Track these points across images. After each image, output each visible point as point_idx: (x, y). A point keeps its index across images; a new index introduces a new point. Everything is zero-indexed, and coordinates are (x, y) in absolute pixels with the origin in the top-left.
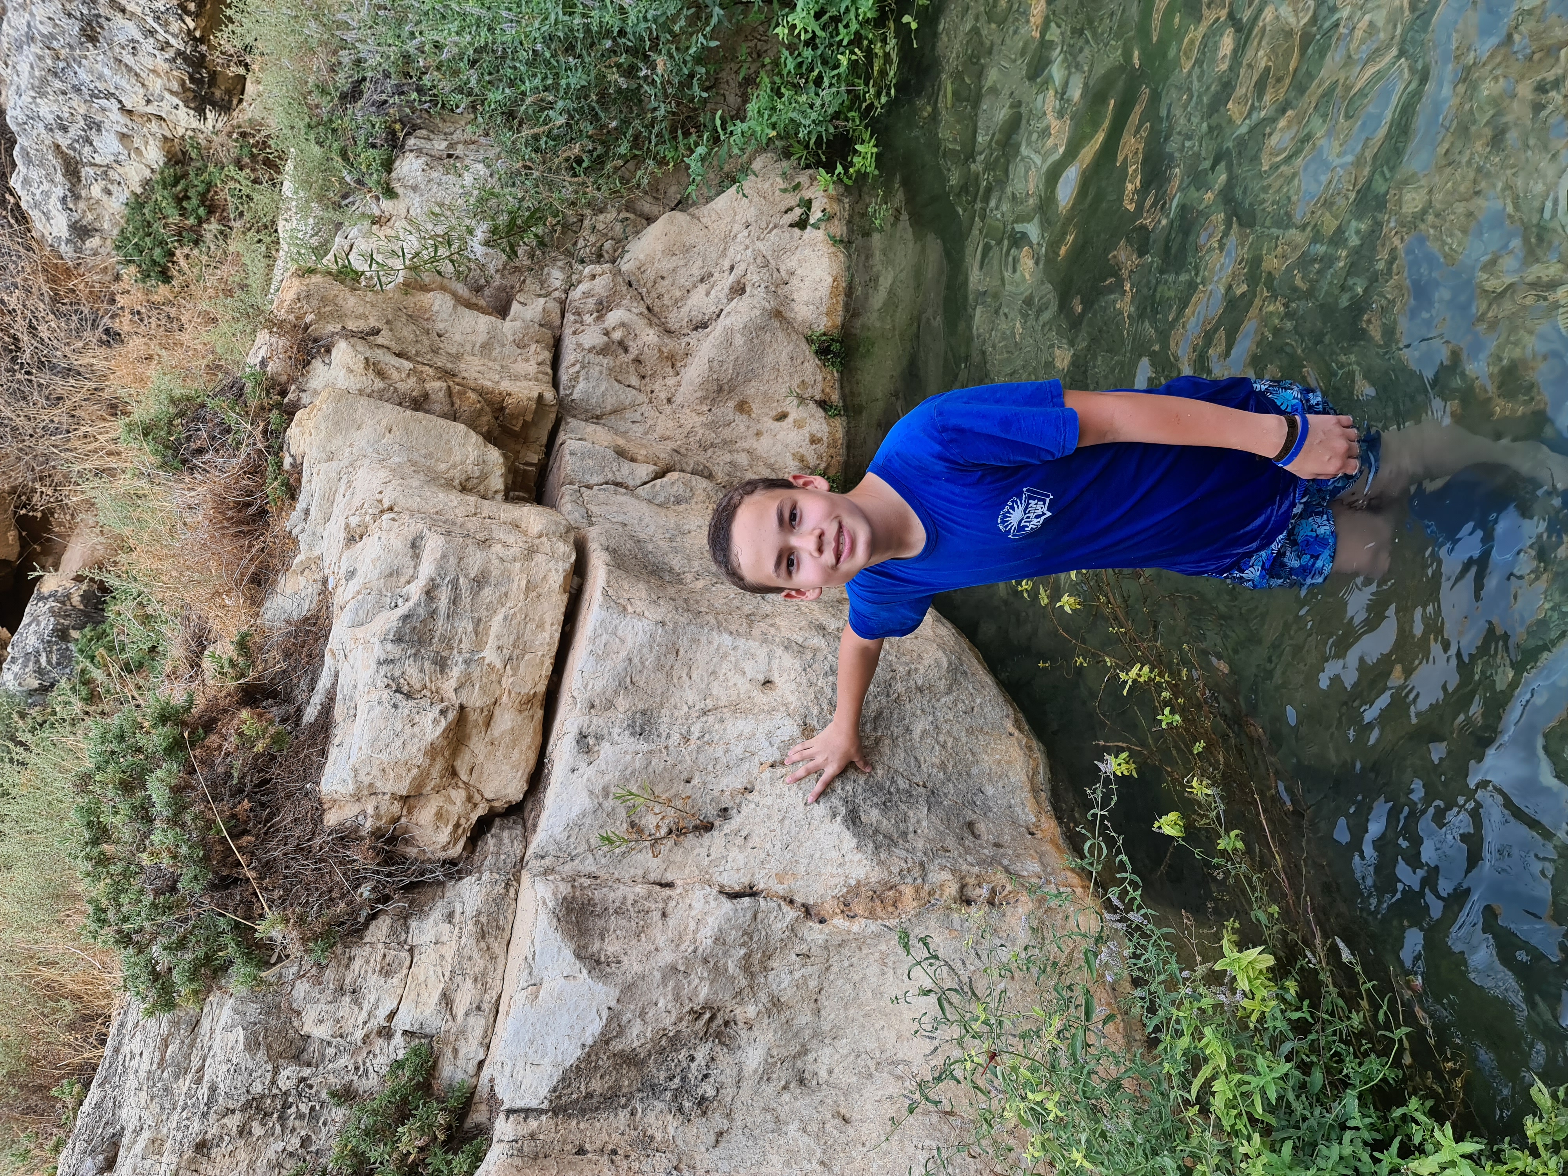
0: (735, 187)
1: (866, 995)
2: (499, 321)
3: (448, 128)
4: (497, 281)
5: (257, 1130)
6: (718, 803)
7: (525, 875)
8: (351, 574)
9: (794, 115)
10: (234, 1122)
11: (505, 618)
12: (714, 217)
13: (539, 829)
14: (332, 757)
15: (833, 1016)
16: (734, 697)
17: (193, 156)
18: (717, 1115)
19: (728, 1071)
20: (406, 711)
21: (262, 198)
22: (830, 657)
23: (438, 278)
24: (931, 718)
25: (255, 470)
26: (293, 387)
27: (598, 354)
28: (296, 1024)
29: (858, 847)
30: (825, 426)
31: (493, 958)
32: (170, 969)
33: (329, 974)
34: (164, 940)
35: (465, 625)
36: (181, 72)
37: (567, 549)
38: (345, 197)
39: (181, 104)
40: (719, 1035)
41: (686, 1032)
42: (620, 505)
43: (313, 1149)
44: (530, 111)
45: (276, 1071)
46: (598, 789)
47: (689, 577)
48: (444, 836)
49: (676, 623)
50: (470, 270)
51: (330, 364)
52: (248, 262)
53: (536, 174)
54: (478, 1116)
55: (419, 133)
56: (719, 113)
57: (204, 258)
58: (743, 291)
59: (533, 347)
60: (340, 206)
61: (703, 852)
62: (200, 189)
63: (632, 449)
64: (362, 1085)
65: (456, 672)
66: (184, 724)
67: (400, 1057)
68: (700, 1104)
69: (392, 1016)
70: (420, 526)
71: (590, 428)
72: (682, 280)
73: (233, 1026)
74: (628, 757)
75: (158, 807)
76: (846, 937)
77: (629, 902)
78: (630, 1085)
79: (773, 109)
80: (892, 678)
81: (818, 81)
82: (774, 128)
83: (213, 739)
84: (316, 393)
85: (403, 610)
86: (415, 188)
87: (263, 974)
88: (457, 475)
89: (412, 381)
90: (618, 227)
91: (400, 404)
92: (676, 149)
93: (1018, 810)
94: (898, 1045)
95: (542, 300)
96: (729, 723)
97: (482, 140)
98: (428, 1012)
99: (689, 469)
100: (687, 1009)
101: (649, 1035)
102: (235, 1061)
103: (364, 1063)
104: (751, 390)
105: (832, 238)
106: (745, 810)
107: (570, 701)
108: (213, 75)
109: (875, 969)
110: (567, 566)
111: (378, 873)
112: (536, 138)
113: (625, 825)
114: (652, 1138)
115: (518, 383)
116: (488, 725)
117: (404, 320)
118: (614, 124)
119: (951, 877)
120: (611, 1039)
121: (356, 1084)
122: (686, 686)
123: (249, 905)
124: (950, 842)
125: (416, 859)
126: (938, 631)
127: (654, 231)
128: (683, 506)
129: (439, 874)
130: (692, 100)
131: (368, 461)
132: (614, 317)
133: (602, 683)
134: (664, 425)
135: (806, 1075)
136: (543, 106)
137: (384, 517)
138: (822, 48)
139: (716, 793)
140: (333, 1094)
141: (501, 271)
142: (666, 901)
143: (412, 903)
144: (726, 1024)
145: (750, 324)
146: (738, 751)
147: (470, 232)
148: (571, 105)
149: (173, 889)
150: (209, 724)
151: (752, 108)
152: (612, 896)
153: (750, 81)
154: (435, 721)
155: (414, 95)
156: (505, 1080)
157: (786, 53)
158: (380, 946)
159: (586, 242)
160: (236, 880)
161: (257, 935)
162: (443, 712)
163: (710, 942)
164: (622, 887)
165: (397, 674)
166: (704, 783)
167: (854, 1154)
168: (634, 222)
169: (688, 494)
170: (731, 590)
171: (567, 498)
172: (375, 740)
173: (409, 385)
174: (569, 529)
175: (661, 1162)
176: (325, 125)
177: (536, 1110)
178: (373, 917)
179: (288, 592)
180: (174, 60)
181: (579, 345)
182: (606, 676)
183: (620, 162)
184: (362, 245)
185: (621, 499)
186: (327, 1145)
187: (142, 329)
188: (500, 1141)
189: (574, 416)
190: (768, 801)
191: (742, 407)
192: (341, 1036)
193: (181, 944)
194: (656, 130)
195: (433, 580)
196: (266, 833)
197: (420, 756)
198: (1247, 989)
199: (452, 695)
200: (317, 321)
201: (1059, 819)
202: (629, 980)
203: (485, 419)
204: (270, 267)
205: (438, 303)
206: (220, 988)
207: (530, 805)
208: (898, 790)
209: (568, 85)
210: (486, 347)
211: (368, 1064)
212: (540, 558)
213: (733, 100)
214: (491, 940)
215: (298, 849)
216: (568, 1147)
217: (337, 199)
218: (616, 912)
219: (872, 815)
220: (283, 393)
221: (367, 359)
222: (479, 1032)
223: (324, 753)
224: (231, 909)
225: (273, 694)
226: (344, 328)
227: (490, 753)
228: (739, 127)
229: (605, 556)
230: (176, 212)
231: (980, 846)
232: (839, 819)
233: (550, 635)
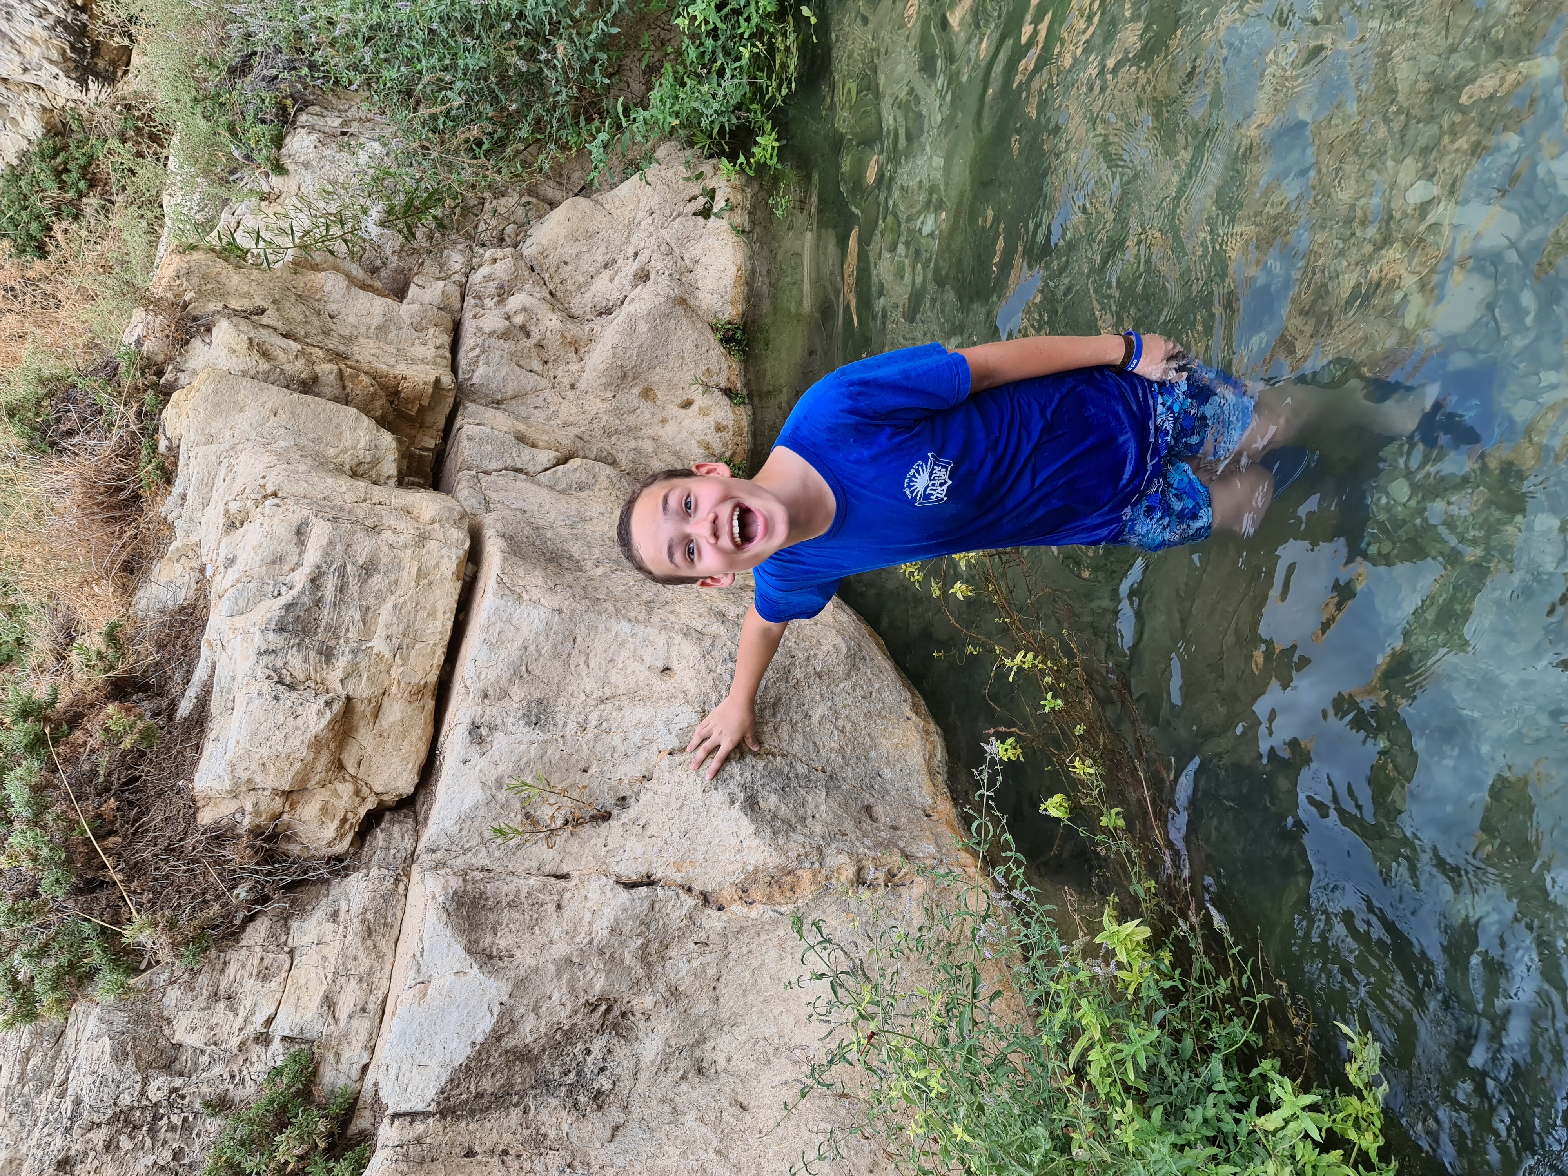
0: (637, 176)
1: (765, 981)
2: (395, 304)
3: (343, 105)
4: (394, 263)
5: (126, 1143)
6: (616, 792)
7: (415, 870)
8: (231, 562)
9: (696, 104)
10: (99, 1136)
11: (395, 606)
12: (617, 204)
13: (430, 823)
14: (206, 752)
15: (731, 1003)
16: (633, 685)
17: (74, 127)
18: (613, 1109)
19: (625, 1063)
20: (289, 703)
21: (146, 171)
22: (729, 643)
23: (331, 258)
24: (829, 704)
25: (128, 453)
26: (170, 367)
27: (499, 338)
28: (167, 1032)
29: (756, 833)
30: (730, 413)
31: (380, 957)
32: (32, 978)
33: (202, 980)
34: (24, 947)
35: (352, 614)
36: (61, 42)
37: (461, 536)
38: (233, 172)
39: (61, 74)
40: (615, 1026)
41: (582, 1025)
42: (520, 491)
43: (186, 1161)
44: (428, 90)
45: (145, 1082)
46: (491, 780)
47: (589, 564)
48: (329, 831)
49: (573, 611)
50: (364, 250)
51: (210, 344)
52: (128, 238)
53: (434, 155)
54: (362, 1122)
55: (311, 109)
56: (621, 99)
57: (84, 233)
58: (647, 278)
59: (432, 330)
60: (227, 182)
61: (600, 842)
62: (81, 162)
63: (533, 434)
64: (238, 1094)
65: (342, 662)
66: (47, 719)
67: (279, 1064)
68: (596, 1098)
69: (269, 1021)
70: (306, 512)
71: (490, 413)
72: (586, 266)
73: (99, 1036)
74: (523, 747)
75: (17, 807)
76: (744, 924)
77: (523, 894)
78: (522, 1083)
79: (677, 97)
80: (791, 664)
81: (721, 73)
82: (677, 117)
83: (78, 735)
84: (194, 373)
85: (287, 597)
86: (306, 165)
87: (131, 982)
88: (347, 459)
89: (301, 362)
90: (521, 211)
91: (287, 387)
92: (579, 134)
93: (915, 792)
94: (796, 1030)
95: (441, 283)
96: (627, 711)
97: (378, 118)
98: (308, 1016)
99: (593, 456)
100: (583, 1001)
101: (542, 1029)
102: (101, 1072)
103: (240, 1071)
104: (655, 377)
105: (734, 228)
106: (643, 798)
107: (463, 690)
108: (97, 46)
109: (773, 954)
110: (461, 553)
111: (257, 872)
112: (434, 117)
113: (519, 817)
114: (545, 1136)
115: (415, 367)
116: (376, 716)
117: (293, 300)
118: (514, 106)
119: (848, 860)
120: (503, 1035)
121: (231, 1093)
122: (584, 674)
123: (116, 909)
124: (848, 826)
125: (299, 857)
126: (838, 617)
127: (557, 216)
128: (586, 493)
129: (324, 872)
130: (594, 86)
131: (251, 444)
132: (515, 302)
133: (496, 672)
134: (567, 411)
135: (705, 1064)
136: (442, 86)
137: (267, 503)
138: (723, 38)
139: (613, 782)
140: (207, 1104)
141: (399, 253)
142: (561, 893)
143: (293, 902)
144: (624, 1015)
145: (654, 311)
146: (636, 739)
147: (365, 211)
148: (469, 86)
149: (35, 894)
150: (74, 720)
151: (655, 95)
152: (505, 889)
153: (653, 70)
154: (320, 713)
155: (305, 71)
156: (390, 1084)
157: (687, 41)
158: (258, 949)
159: (487, 225)
160: (102, 883)
161: (123, 940)
162: (328, 704)
163: (606, 933)
164: (516, 879)
165: (279, 664)
166: (602, 772)
167: (751, 1141)
168: (536, 206)
169: (591, 481)
170: (633, 576)
171: (463, 484)
172: (254, 734)
173: (297, 368)
174: (463, 515)
175: (554, 1160)
176: (212, 98)
177: (423, 1113)
178: (251, 918)
179: (163, 580)
180: (53, 28)
181: (479, 329)
182: (500, 665)
183: (521, 146)
184: (250, 222)
185: (520, 485)
186: (200, 1158)
187: (16, 306)
188: (384, 1146)
189: (474, 401)
190: (666, 789)
191: (647, 394)
192: (216, 1044)
193: (43, 951)
194: (557, 114)
195: (318, 567)
196: (134, 834)
197: (304, 749)
198: (1125, 961)
199: (337, 685)
200: (197, 300)
201: (955, 800)
202: (522, 974)
203: (379, 403)
204: (153, 244)
205: (329, 283)
206: (85, 996)
207: (422, 799)
208: (797, 775)
209: (466, 65)
210: (382, 330)
211: (245, 1072)
212: (431, 545)
213: (637, 87)
214: (377, 938)
215: (169, 849)
216: (457, 1150)
217: (223, 174)
218: (509, 905)
219: (770, 801)
220: (160, 373)
221: (250, 339)
222: (363, 1035)
223: (198, 748)
224: (96, 913)
225: (145, 688)
226: (226, 307)
227: (378, 745)
228: (641, 114)
229: (501, 543)
230: (55, 186)
231: (878, 829)
232: (737, 805)
233: (443, 623)
